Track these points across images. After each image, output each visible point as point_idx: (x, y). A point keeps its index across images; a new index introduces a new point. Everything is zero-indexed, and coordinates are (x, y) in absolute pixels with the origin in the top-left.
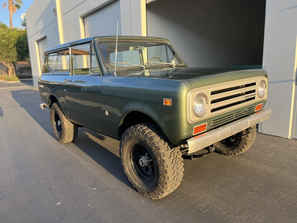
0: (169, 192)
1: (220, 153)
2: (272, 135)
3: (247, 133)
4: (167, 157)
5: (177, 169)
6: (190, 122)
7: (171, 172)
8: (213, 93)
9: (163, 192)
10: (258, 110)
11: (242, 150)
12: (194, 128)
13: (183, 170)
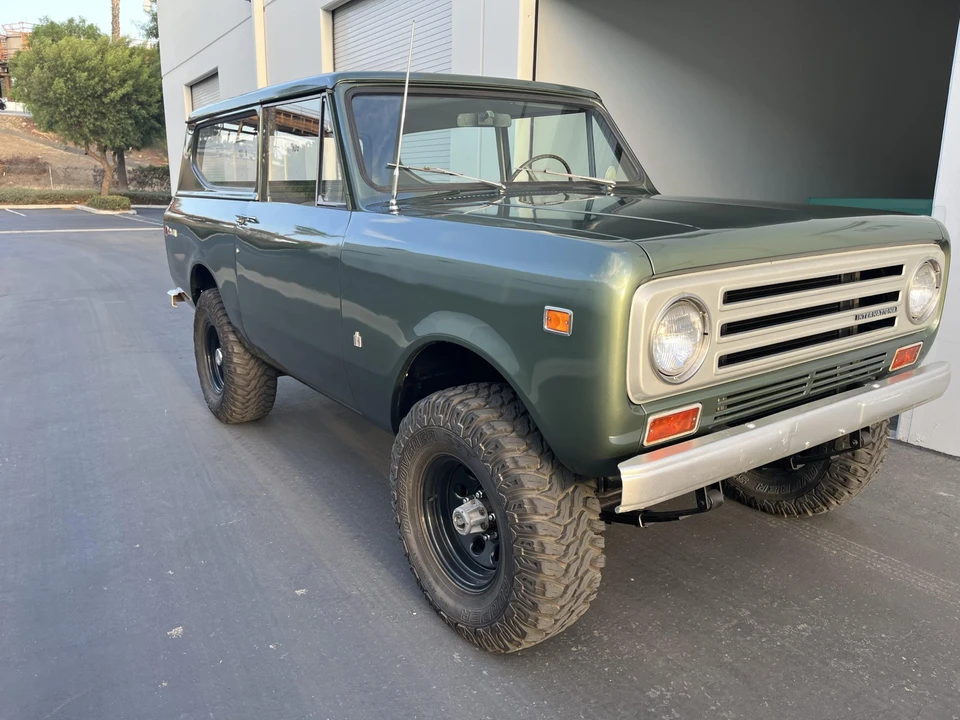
0: (547, 634)
1: (750, 505)
2: (945, 455)
3: (851, 444)
4: (546, 515)
5: (577, 558)
6: (638, 399)
7: (554, 566)
8: (732, 297)
9: (524, 635)
10: (901, 364)
11: (828, 501)
12: (651, 419)
13: (601, 563)
